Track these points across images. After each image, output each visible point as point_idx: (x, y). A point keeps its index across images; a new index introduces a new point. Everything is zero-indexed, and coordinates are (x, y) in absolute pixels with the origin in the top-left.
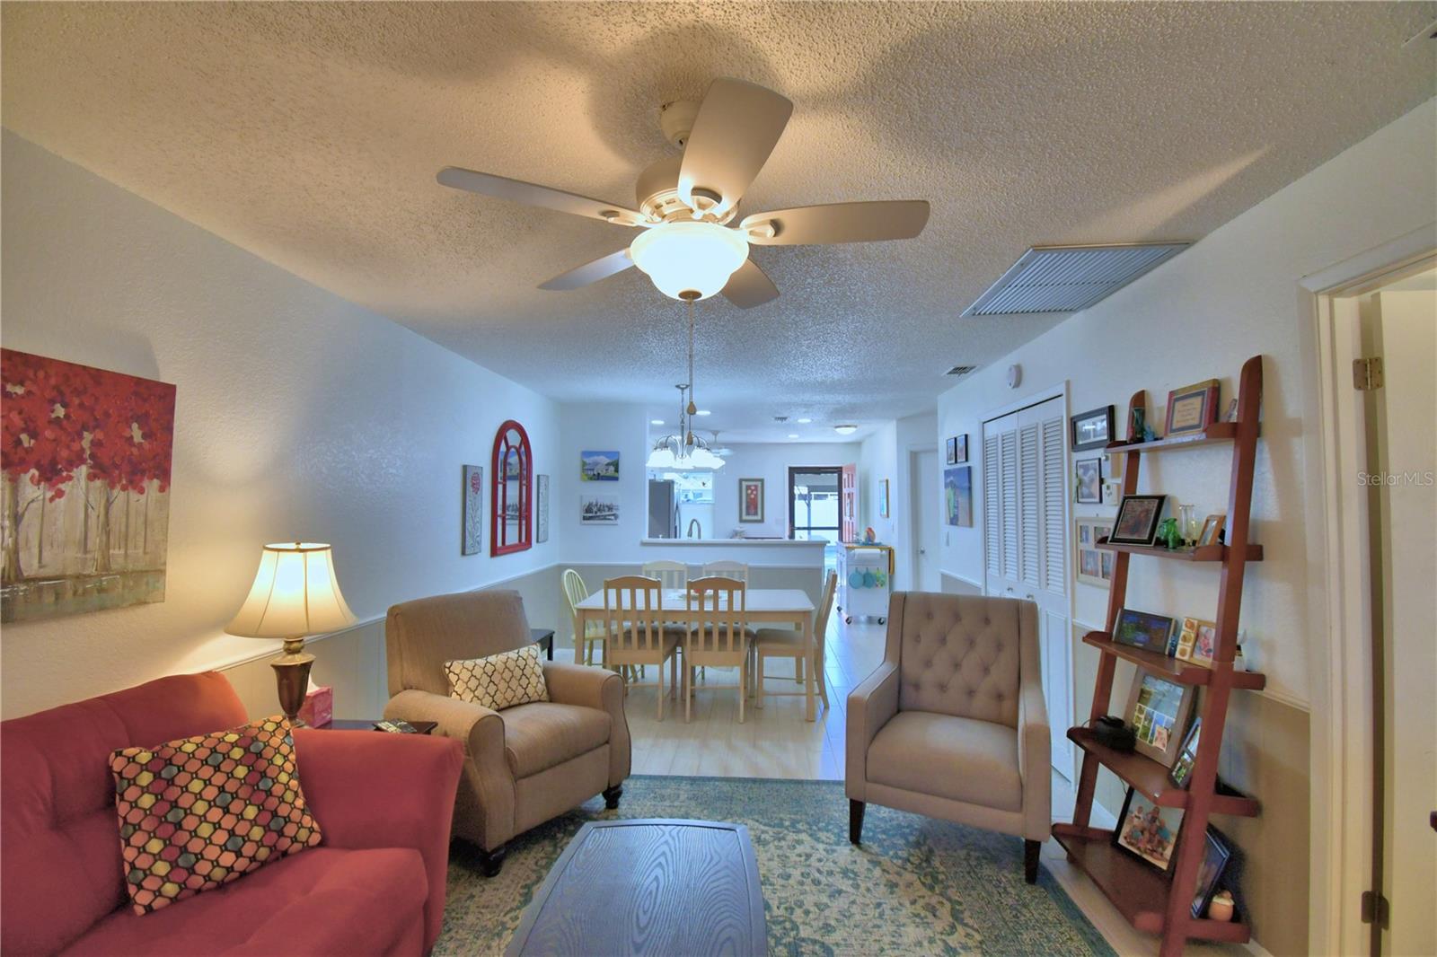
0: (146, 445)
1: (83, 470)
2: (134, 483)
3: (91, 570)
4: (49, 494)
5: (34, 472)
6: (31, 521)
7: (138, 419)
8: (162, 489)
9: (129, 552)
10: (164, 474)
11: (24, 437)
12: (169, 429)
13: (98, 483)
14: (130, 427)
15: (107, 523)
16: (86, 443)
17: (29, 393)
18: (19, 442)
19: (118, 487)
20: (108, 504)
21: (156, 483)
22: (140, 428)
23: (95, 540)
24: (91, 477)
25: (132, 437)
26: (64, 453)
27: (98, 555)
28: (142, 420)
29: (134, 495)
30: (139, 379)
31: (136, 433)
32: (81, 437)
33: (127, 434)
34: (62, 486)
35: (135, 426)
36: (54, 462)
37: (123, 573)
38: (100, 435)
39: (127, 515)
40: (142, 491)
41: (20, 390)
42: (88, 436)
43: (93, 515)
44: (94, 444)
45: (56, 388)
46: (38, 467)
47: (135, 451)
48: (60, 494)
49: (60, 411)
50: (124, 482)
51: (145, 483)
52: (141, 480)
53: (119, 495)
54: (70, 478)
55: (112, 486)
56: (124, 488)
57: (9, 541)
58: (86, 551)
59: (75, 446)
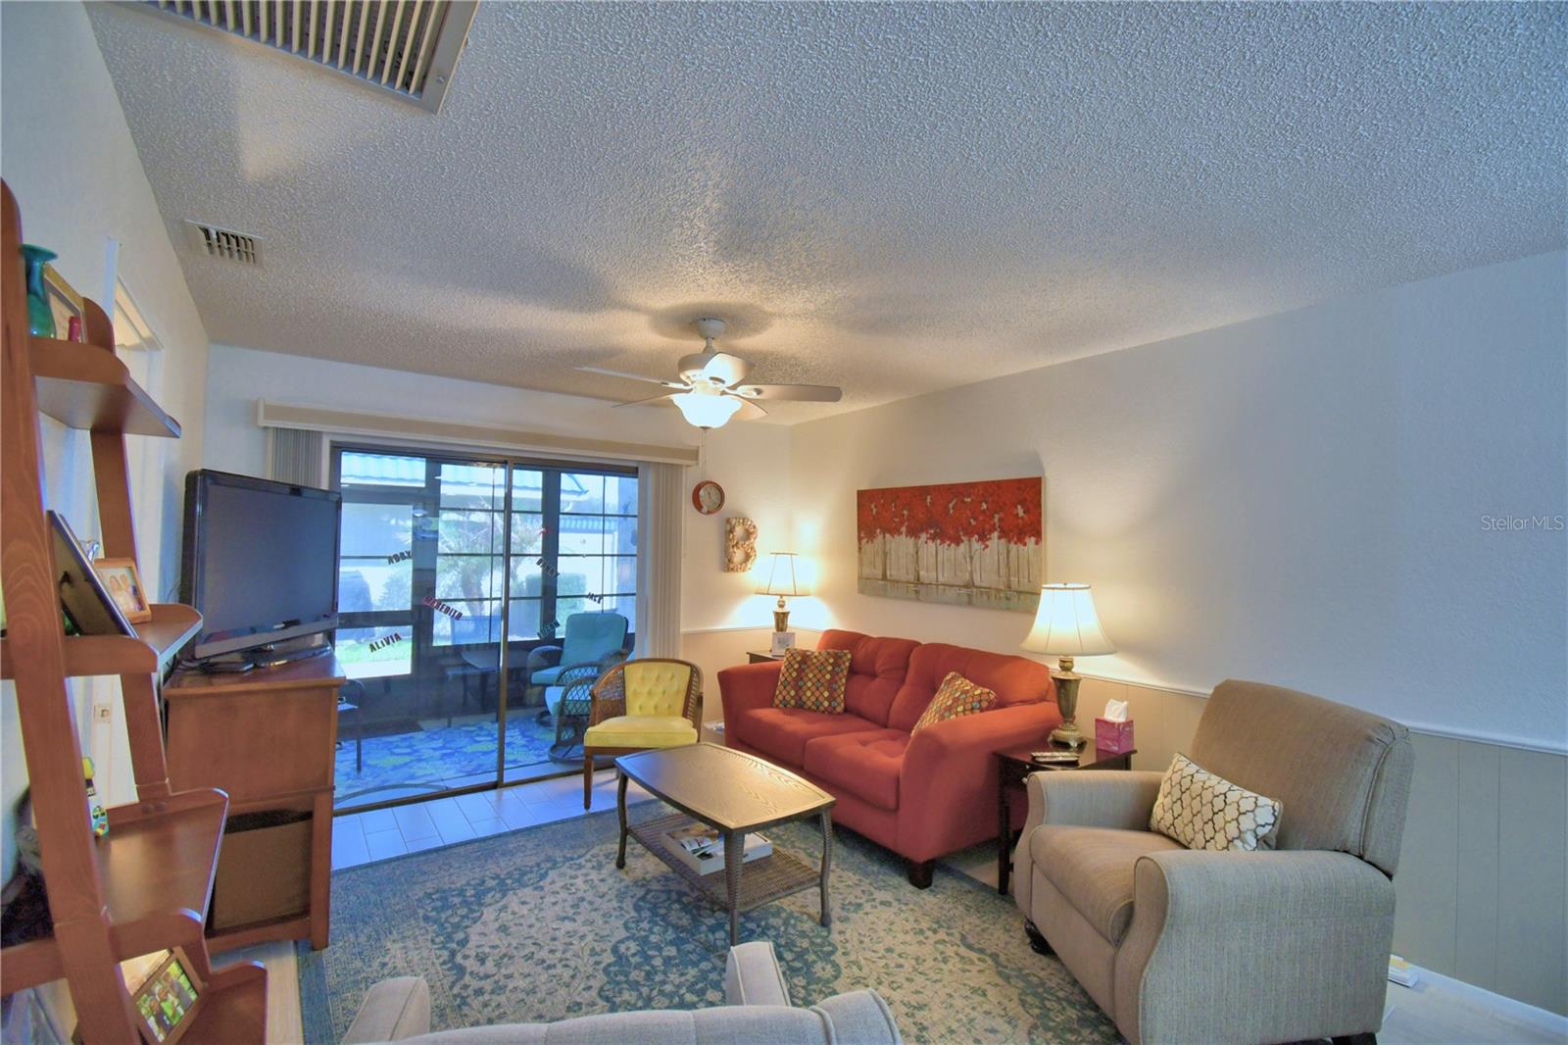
0: (1026, 517)
1: (995, 535)
2: (1021, 541)
3: (1002, 587)
4: (983, 546)
5: (976, 536)
6: (976, 558)
7: (1020, 503)
8: (1037, 543)
9: (1021, 580)
10: (1037, 533)
11: (972, 521)
12: (1039, 505)
13: (1003, 541)
14: (1016, 508)
15: (1008, 563)
16: (996, 520)
17: (972, 500)
18: (970, 523)
19: (1012, 543)
20: (1008, 552)
21: (1033, 539)
22: (1022, 507)
23: (1003, 571)
24: (999, 538)
25: (1018, 514)
26: (987, 526)
27: (1004, 579)
28: (1023, 502)
29: (1021, 547)
30: (1019, 481)
31: (1020, 511)
32: (994, 517)
33: (1015, 513)
34: (987, 543)
35: (1019, 507)
36: (984, 531)
37: (1020, 593)
38: (1002, 515)
39: (1018, 558)
40: (1025, 545)
41: (969, 500)
42: (997, 516)
43: (1001, 557)
44: (1000, 520)
45: (983, 495)
46: (977, 533)
47: (1020, 521)
48: (987, 547)
49: (984, 506)
50: (1015, 539)
51: (1027, 540)
52: (1024, 538)
53: (1013, 547)
54: (990, 538)
55: (1009, 542)
56: (1016, 543)
57: (969, 568)
58: (999, 576)
59: (992, 523)
